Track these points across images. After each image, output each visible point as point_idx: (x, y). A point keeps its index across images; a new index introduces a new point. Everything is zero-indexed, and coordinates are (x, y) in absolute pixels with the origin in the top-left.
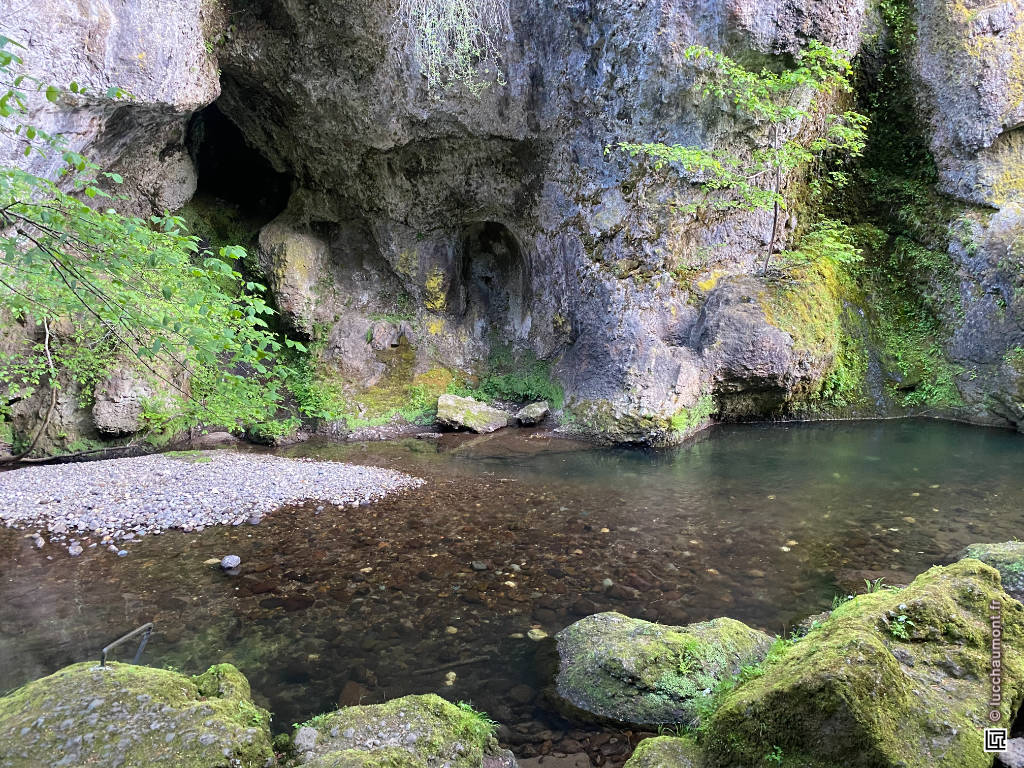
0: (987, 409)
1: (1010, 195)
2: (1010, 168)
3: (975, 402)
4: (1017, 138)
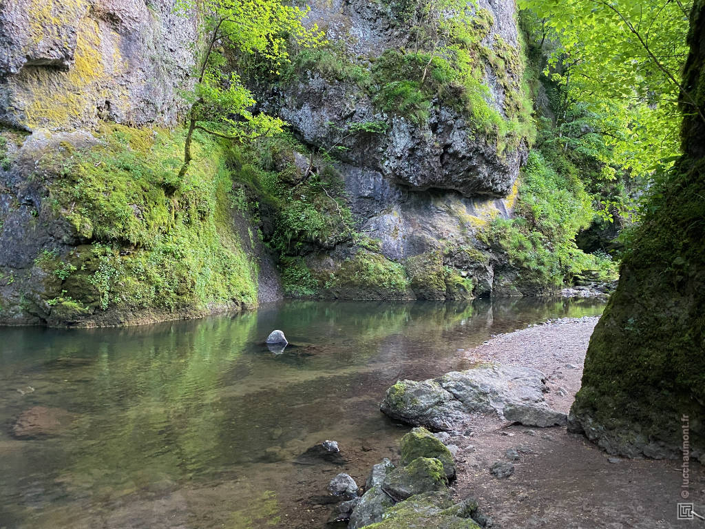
0: (22, 310)
1: (42, 122)
2: (40, 99)
3: (12, 305)
4: (44, 76)
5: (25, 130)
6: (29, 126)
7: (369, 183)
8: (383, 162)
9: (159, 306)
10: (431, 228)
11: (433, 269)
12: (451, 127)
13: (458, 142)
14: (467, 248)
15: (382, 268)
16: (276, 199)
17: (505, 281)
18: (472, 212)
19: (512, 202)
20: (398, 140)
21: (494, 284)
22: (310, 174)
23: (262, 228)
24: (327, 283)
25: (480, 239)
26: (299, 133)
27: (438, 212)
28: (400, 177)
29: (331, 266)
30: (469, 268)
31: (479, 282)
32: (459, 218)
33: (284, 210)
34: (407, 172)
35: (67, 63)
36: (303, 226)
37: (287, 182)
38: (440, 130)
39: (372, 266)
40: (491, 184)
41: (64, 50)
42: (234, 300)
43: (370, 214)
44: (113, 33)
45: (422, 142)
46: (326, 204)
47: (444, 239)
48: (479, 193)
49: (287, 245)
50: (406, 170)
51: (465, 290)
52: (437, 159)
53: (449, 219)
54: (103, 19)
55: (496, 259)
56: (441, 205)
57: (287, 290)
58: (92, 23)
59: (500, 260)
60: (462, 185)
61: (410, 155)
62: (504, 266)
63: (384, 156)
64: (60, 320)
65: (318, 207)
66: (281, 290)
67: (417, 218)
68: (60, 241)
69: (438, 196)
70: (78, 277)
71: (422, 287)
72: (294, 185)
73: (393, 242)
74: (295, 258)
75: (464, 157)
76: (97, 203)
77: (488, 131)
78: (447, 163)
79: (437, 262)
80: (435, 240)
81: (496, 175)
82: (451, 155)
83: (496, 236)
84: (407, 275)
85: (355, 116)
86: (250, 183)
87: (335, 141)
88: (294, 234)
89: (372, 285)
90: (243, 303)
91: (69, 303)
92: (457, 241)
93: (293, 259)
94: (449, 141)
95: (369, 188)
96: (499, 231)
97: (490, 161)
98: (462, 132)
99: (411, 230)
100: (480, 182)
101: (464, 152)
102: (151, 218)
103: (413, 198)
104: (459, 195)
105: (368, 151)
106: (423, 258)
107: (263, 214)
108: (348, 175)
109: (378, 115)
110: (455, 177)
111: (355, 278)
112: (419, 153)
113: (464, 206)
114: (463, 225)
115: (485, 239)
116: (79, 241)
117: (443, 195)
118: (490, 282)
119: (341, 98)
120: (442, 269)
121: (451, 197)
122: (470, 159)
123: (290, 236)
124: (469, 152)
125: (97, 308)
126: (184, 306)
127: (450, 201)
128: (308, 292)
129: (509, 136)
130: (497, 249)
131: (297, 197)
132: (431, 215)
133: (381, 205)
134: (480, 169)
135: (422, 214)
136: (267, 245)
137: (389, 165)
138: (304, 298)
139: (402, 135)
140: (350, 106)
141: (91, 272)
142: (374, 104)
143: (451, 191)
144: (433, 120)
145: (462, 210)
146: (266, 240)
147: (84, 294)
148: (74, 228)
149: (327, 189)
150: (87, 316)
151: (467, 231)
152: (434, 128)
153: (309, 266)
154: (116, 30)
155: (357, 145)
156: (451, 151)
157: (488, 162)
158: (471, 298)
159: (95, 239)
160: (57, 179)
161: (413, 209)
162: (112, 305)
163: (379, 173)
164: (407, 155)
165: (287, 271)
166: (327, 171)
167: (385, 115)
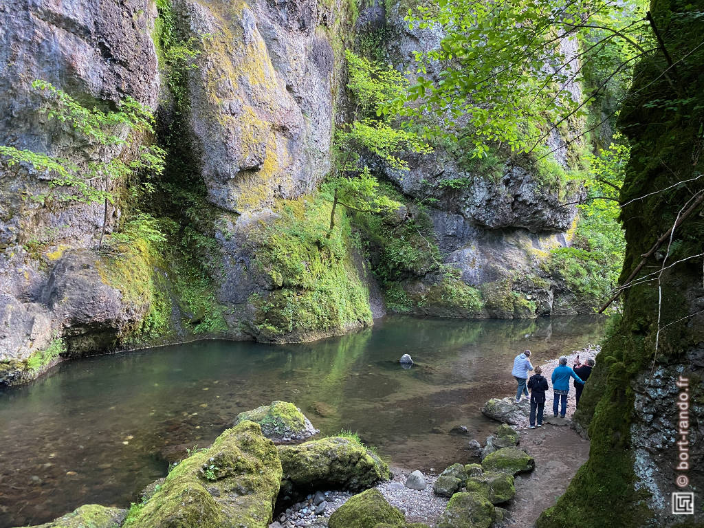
0: (241, 331)
1: (246, 207)
2: (245, 192)
3: (235, 327)
4: (247, 176)
5: (236, 213)
6: (239, 211)
7: (452, 224)
8: (464, 208)
9: (319, 328)
10: (502, 260)
11: (503, 294)
12: (521, 181)
13: (527, 193)
14: (531, 276)
15: (462, 292)
16: (381, 237)
17: (563, 302)
18: (537, 246)
19: (572, 236)
20: (478, 193)
21: (553, 304)
22: (407, 219)
23: (371, 261)
24: (419, 304)
25: (543, 269)
26: (399, 186)
27: (509, 246)
28: (478, 220)
29: (422, 290)
30: (533, 292)
31: (541, 303)
32: (526, 251)
33: (387, 247)
34: (484, 217)
35: (260, 167)
36: (402, 259)
37: (389, 225)
38: (512, 184)
39: (455, 290)
40: (553, 223)
41: (259, 159)
42: (359, 320)
43: (453, 248)
44: (283, 138)
45: (497, 195)
46: (419, 242)
47: (513, 269)
48: (543, 230)
49: (389, 273)
50: (483, 215)
51: (529, 311)
52: (509, 206)
53: (518, 252)
54: (278, 130)
55: (555, 284)
56: (511, 241)
57: (389, 307)
58: (272, 134)
59: (560, 285)
60: (529, 224)
61: (487, 204)
62: (562, 290)
63: (466, 204)
64: (265, 338)
65: (413, 245)
66: (385, 307)
67: (491, 251)
68: (263, 288)
69: (509, 233)
70: (275, 311)
71: (495, 309)
72: (395, 227)
73: (471, 271)
74: (394, 282)
75: (531, 204)
76: (285, 263)
77: (551, 183)
78: (517, 208)
79: (506, 288)
80: (506, 270)
81: (558, 216)
82: (520, 202)
83: (556, 266)
84: (482, 297)
85: (444, 175)
86: (363, 227)
87: (427, 193)
88: (394, 265)
89: (455, 306)
90: (364, 322)
91: (270, 328)
92: (524, 271)
93: (393, 283)
94: (519, 192)
95: (453, 229)
96: (559, 262)
97: (554, 206)
98: (530, 185)
99: (486, 261)
100: (544, 222)
101: (531, 201)
102: (313, 270)
103: (488, 235)
104: (526, 231)
105: (453, 200)
106: (495, 285)
107: (371, 249)
108: (436, 218)
109: (462, 173)
110: (523, 218)
111: (441, 299)
112: (494, 203)
113: (531, 241)
114: (529, 257)
115: (547, 269)
116: (275, 288)
117: (513, 232)
118: (550, 304)
119: (433, 161)
120: (511, 294)
121: (519, 233)
122: (536, 205)
123: (391, 266)
124: (535, 200)
125: (287, 331)
126: (333, 327)
127: (518, 237)
128: (405, 309)
129: (569, 184)
130: (557, 277)
131: (398, 236)
132: (502, 249)
133: (462, 241)
134: (544, 212)
135: (495, 248)
136: (374, 272)
137: (469, 211)
138: (402, 314)
139: (481, 190)
140: (440, 168)
141: (282, 307)
142: (459, 165)
143: (519, 229)
144: (507, 177)
145: (529, 244)
146: (373, 269)
147: (278, 322)
148: (273, 280)
149: (420, 230)
150: (281, 336)
151: (532, 263)
152: (507, 183)
153: (405, 289)
154: (285, 135)
155: (444, 195)
156: (520, 199)
157: (551, 207)
158: (534, 317)
159: (284, 286)
160: (261, 248)
161: (488, 244)
162: (295, 329)
163: (461, 216)
164: (484, 204)
165: (388, 292)
166: (420, 216)
167: (468, 174)
